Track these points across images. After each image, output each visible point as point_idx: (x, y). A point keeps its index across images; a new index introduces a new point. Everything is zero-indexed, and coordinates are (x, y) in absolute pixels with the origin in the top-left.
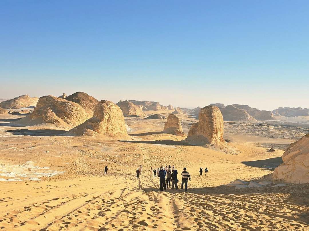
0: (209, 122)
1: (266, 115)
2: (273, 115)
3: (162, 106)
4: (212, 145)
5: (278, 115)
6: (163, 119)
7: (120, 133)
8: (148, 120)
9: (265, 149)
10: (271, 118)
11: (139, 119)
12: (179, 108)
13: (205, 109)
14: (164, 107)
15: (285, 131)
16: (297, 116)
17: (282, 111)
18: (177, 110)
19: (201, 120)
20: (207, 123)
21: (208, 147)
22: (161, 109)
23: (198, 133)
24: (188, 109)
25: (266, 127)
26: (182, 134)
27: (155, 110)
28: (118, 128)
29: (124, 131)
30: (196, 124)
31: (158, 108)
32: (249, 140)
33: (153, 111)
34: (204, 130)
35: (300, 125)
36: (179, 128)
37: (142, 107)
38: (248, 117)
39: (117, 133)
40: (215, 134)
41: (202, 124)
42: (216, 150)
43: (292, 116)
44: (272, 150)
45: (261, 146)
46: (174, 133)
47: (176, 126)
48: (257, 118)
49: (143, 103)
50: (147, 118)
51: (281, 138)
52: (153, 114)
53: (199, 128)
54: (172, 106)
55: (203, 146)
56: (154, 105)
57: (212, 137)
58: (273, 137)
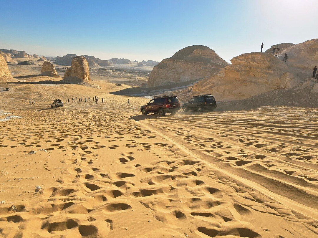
0: (81, 67)
1: (104, 63)
2: (109, 63)
3: (28, 55)
4: (85, 83)
5: (111, 63)
6: (33, 65)
7: (6, 76)
8: (19, 66)
9: (114, 84)
10: (108, 65)
11: (11, 65)
12: (44, 57)
13: (76, 58)
14: (30, 55)
15: (119, 73)
16: (122, 64)
17: (114, 60)
18: (42, 58)
19: (75, 66)
20: (79, 69)
21: (82, 85)
22: (27, 57)
23: (72, 75)
24: (49, 58)
25: (107, 70)
26: (57, 76)
27: (23, 57)
28: (3, 72)
29: (8, 75)
30: (70, 69)
31: (25, 56)
32: (101, 79)
33: (21, 59)
34: (77, 73)
35: (125, 69)
36: (54, 72)
37: (10, 55)
38: (95, 64)
39: (3, 76)
40: (86, 76)
41: (75, 69)
42: (87, 86)
43: (119, 64)
44: (120, 85)
45: (111, 83)
46: (51, 76)
47: (51, 71)
48: (100, 65)
49: (11, 51)
50: (18, 64)
51: (119, 77)
52: (24, 61)
53: (73, 72)
54: (36, 55)
55: (78, 84)
56: (21, 54)
57: (84, 78)
58: (114, 77)
